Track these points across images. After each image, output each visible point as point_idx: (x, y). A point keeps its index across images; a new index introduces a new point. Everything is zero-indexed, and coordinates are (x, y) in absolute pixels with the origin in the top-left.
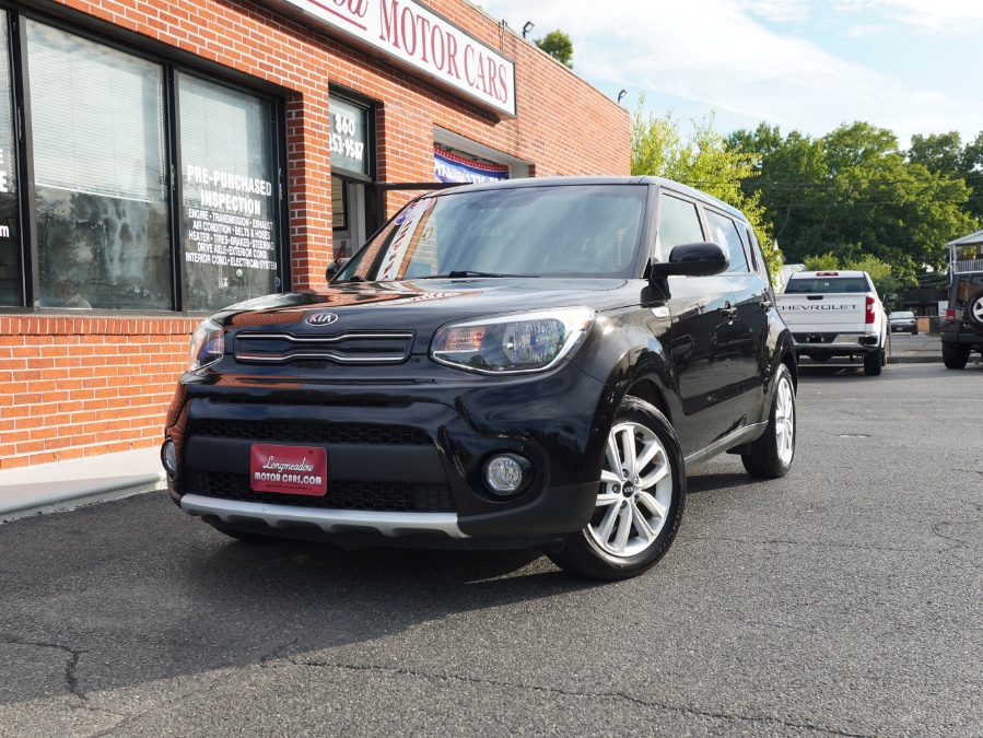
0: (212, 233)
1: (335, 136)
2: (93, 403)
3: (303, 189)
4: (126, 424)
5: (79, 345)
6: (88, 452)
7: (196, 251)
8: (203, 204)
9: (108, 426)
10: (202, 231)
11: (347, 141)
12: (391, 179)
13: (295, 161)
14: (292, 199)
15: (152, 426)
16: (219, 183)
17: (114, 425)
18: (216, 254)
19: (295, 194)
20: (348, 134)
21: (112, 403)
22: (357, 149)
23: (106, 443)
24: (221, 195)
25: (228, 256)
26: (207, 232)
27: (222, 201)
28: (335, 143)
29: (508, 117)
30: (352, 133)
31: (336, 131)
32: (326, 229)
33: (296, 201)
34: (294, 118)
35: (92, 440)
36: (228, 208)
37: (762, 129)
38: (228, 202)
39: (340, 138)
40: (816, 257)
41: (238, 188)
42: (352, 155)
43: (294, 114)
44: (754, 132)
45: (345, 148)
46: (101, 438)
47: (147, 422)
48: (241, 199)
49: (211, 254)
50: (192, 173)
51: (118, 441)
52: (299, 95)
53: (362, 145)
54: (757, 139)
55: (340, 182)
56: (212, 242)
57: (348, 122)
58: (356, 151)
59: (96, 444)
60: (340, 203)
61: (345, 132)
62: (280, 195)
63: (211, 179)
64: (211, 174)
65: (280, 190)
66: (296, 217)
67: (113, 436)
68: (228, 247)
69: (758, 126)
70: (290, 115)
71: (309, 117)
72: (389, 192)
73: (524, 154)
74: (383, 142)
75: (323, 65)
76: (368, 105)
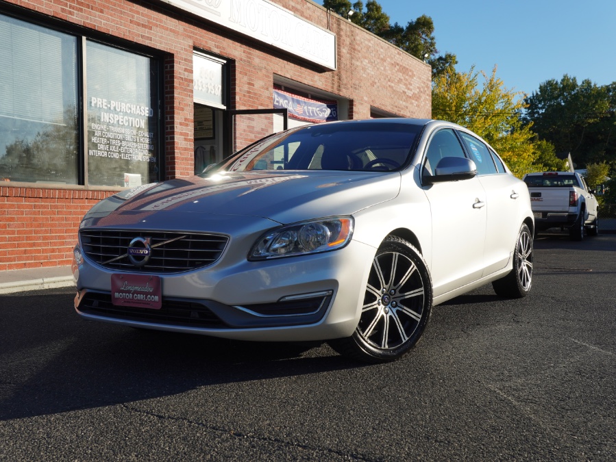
0: (108, 139)
2: (15, 238)
3: (173, 113)
4: (39, 251)
5: (6, 203)
6: (10, 267)
7: (97, 149)
8: (102, 120)
9: (25, 252)
10: (102, 137)
11: (209, 84)
12: (239, 107)
13: (168, 96)
14: (167, 119)
15: (57, 253)
16: (115, 108)
17: (31, 252)
18: (111, 151)
19: (168, 116)
20: (210, 79)
21: (28, 238)
22: (217, 90)
23: (24, 262)
24: (116, 116)
25: (120, 153)
26: (105, 138)
27: (116, 120)
28: (200, 85)
29: (330, 70)
30: (213, 79)
31: (201, 77)
32: (189, 137)
33: (169, 120)
34: (168, 69)
35: (14, 260)
36: (120, 123)
37: (565, 79)
38: (121, 120)
40: (595, 164)
41: (129, 112)
42: (213, 92)
43: (169, 67)
44: (559, 81)
45: (207, 88)
46: (20, 259)
47: (53, 251)
48: (131, 118)
49: (108, 152)
50: (95, 102)
51: (32, 261)
52: (171, 55)
53: (220, 87)
54: (562, 86)
56: (109, 144)
59: (16, 262)
61: (208, 78)
62: (159, 116)
63: (109, 106)
64: (110, 103)
65: (159, 114)
66: (169, 130)
67: (28, 258)
68: (120, 148)
69: (562, 78)
70: (166, 68)
71: (178, 68)
72: (237, 116)
73: (345, 93)
74: (235, 84)
75: (190, 37)
76: (225, 62)
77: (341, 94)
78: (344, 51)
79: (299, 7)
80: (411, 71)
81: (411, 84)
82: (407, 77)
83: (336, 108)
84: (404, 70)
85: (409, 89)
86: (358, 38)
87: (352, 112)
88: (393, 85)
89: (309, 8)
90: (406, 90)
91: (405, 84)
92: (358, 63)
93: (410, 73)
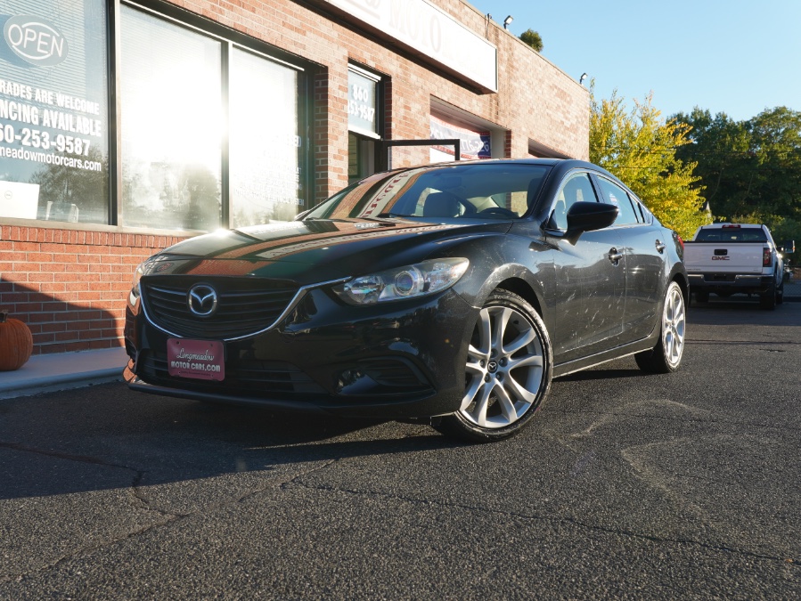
1: (352, 102)
3: (326, 142)
11: (361, 106)
12: (395, 137)
13: (320, 120)
14: (318, 150)
19: (320, 147)
20: (363, 100)
22: (369, 112)
28: (352, 108)
29: (490, 92)
30: (366, 100)
31: (353, 97)
32: (343, 174)
33: (320, 151)
34: (320, 86)
37: (697, 112)
39: (356, 104)
42: (365, 117)
43: (320, 84)
44: (690, 115)
45: (360, 112)
52: (325, 69)
53: (373, 110)
54: (693, 120)
55: (355, 139)
57: (362, 91)
58: (369, 113)
60: (355, 157)
61: (361, 99)
62: (308, 146)
65: (308, 143)
66: (320, 165)
69: (693, 110)
70: (318, 84)
71: (333, 84)
72: (393, 147)
73: (504, 122)
74: (390, 108)
75: (344, 46)
76: (379, 78)
77: (499, 123)
78: (503, 68)
79: (456, 11)
80: (569, 96)
81: (568, 112)
82: (565, 104)
83: (489, 141)
84: (562, 94)
85: (566, 118)
86: (516, 52)
87: (510, 146)
88: (550, 112)
89: (466, 13)
90: (564, 120)
91: (563, 113)
92: (516, 84)
93: (568, 99)
